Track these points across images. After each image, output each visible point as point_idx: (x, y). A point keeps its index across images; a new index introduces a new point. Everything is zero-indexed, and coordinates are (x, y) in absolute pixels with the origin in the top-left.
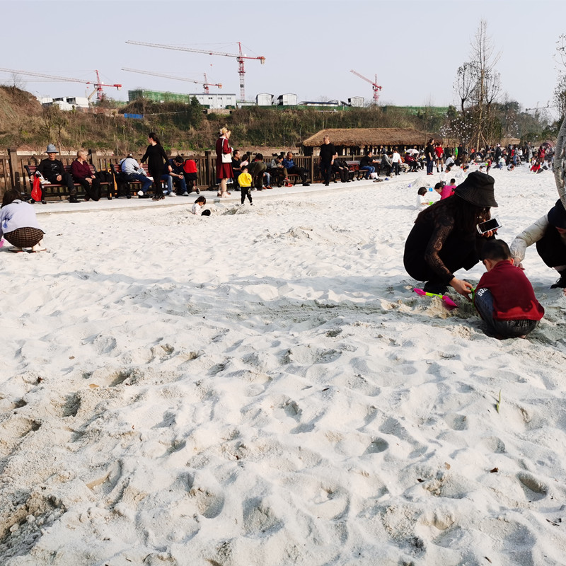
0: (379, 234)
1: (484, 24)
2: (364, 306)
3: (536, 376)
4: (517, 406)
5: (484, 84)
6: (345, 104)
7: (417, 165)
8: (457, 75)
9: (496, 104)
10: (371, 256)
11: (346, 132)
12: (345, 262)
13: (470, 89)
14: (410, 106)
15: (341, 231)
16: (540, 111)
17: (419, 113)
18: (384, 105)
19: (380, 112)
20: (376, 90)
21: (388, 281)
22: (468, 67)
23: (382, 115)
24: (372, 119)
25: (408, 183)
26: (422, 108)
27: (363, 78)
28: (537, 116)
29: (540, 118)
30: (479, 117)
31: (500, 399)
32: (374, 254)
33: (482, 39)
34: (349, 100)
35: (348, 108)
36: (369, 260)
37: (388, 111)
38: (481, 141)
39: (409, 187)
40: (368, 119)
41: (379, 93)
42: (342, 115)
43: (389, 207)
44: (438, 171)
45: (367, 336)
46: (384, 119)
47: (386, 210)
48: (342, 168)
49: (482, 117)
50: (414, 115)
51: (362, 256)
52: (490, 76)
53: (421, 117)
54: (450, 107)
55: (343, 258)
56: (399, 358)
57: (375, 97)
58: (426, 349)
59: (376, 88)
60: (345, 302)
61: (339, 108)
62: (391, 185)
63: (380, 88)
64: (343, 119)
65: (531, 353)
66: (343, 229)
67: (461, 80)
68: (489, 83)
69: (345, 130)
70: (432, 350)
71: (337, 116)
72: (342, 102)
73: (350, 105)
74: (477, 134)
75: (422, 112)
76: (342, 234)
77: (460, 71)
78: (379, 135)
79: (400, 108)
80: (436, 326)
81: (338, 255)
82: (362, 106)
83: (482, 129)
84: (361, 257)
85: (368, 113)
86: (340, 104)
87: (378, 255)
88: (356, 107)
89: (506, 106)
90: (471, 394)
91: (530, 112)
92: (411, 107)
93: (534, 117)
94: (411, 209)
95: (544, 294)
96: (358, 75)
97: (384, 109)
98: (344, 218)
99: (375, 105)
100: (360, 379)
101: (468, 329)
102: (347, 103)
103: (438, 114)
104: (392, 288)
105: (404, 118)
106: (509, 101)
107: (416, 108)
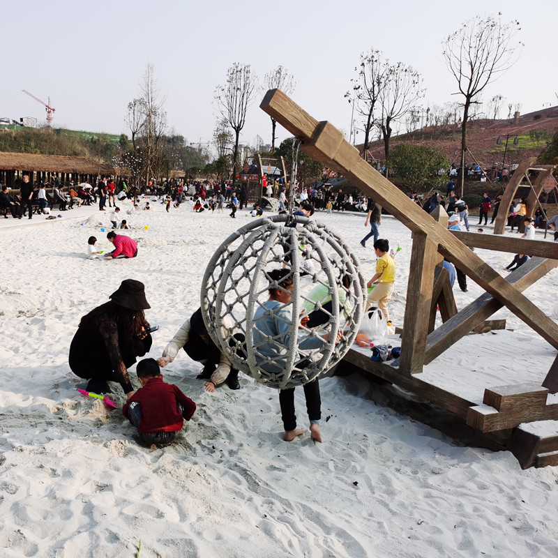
0: (50, 295)
1: (151, 68)
2: (29, 413)
3: (172, 504)
4: (154, 551)
5: (153, 120)
6: (17, 123)
7: (91, 198)
8: (127, 110)
9: (164, 136)
10: (40, 334)
11: (18, 156)
12: (13, 342)
13: (140, 123)
14: (83, 130)
15: (10, 293)
16: (202, 146)
17: (93, 138)
18: (58, 128)
19: (53, 135)
20: (49, 112)
21: (54, 373)
22: (138, 103)
23: (55, 137)
24: (46, 141)
25: (80, 220)
26: (97, 134)
27: (36, 99)
28: (200, 150)
29: (202, 153)
30: (148, 153)
31: (140, 545)
32: (42, 331)
33: (150, 81)
34: (22, 120)
35: (21, 128)
36: (38, 339)
37: (62, 134)
38: (150, 174)
39: (82, 225)
40: (42, 141)
41: (52, 115)
42: (14, 135)
43: (62, 255)
44: (110, 206)
45: (30, 465)
46: (57, 142)
47: (58, 258)
48: (12, 203)
49: (151, 153)
50: (88, 140)
51: (30, 333)
52: (157, 114)
53: (95, 142)
54: (123, 135)
55: (12, 337)
56: (58, 497)
57: (49, 119)
58: (84, 479)
59: (50, 110)
60: (11, 409)
61: (11, 127)
62: (64, 222)
63: (54, 110)
64: (15, 138)
65: (172, 472)
66: (12, 290)
67: (132, 114)
68: (157, 120)
69: (16, 154)
70: (88, 480)
71: (9, 135)
72: (14, 121)
73: (22, 125)
74: (147, 169)
75: (96, 138)
76: (11, 298)
77: (130, 106)
78: (52, 162)
79: (73, 131)
80: (95, 441)
81: (6, 332)
82: (35, 127)
83: (151, 164)
84: (29, 336)
85: (41, 135)
86: (11, 123)
87: (47, 332)
88: (28, 128)
89: (173, 139)
90: (116, 545)
91: (194, 146)
92: (85, 132)
93: (197, 151)
94: (82, 257)
95: (191, 387)
96: (30, 95)
97: (58, 131)
98: (14, 271)
99: (49, 126)
100: (19, 535)
101: (123, 442)
102: (19, 122)
103: (112, 141)
104: (58, 385)
105: (78, 142)
106: (176, 135)
107: (90, 133)
